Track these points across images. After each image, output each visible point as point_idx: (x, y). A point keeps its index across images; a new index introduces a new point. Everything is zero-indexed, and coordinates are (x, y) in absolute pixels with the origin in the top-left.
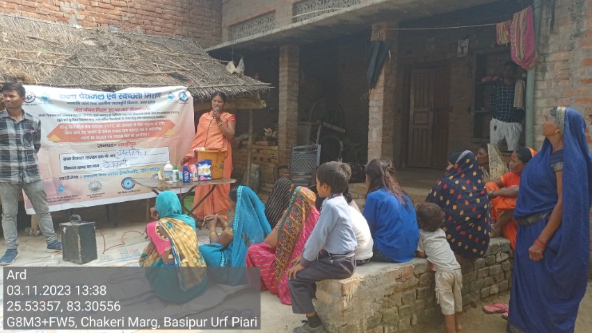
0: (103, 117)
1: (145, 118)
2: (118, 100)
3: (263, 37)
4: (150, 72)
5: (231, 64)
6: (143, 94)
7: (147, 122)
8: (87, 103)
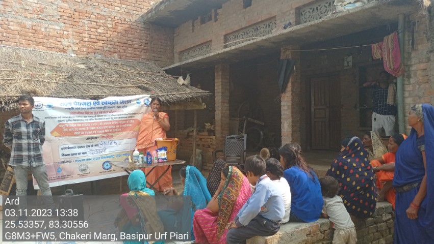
0: (90, 118)
1: (119, 118)
2: (101, 106)
3: (204, 59)
4: (124, 85)
5: (181, 78)
6: (119, 101)
7: (120, 121)
8: (79, 109)
